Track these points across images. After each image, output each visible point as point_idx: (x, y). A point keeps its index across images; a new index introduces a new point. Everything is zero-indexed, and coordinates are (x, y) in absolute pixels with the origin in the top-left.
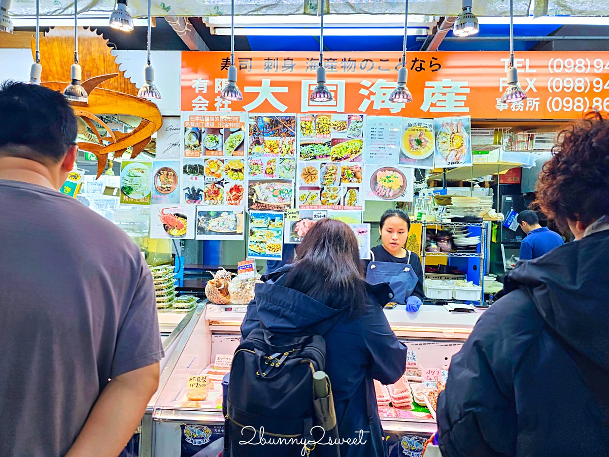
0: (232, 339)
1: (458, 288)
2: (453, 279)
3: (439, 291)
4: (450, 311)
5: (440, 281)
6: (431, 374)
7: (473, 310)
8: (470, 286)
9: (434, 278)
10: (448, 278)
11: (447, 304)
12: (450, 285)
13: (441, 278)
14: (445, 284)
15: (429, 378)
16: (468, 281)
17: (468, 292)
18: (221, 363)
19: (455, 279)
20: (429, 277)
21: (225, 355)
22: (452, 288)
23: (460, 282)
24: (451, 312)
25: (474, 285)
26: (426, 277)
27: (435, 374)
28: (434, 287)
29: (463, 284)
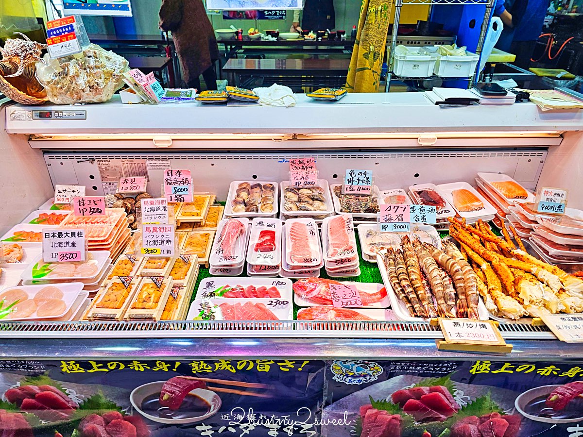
0: (79, 160)
1: (443, 58)
2: (436, 44)
3: (415, 64)
4: (437, 103)
5: (417, 49)
6: (393, 210)
7: (477, 100)
8: (461, 54)
9: (408, 43)
10: (429, 43)
11: (431, 90)
12: (433, 55)
13: (419, 43)
14: (425, 53)
15: (388, 217)
16: (459, 46)
17: (458, 64)
18: (65, 198)
19: (439, 44)
20: (401, 43)
21: (70, 187)
22: (436, 59)
23: (446, 48)
24: (438, 106)
25: (469, 53)
26: (398, 42)
27: (400, 211)
28: (409, 57)
29: (451, 52)
